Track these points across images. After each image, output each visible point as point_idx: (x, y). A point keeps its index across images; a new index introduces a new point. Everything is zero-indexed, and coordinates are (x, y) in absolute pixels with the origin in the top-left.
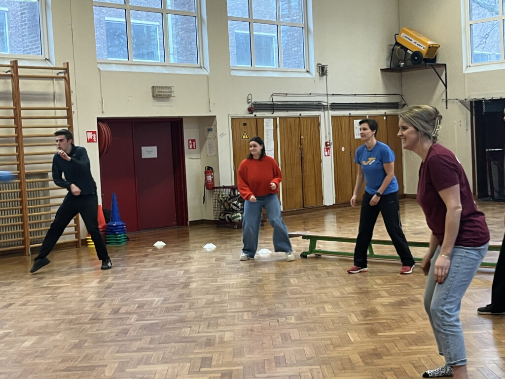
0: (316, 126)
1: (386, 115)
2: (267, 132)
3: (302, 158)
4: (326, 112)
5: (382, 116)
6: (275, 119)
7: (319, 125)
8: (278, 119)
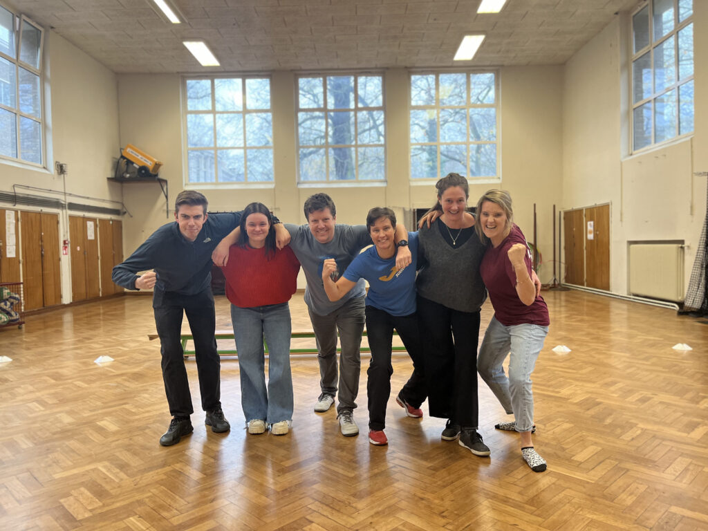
0: (56, 223)
1: (112, 220)
2: (9, 224)
3: (42, 255)
4: (64, 211)
5: (109, 220)
6: (16, 212)
7: (58, 222)
8: (19, 212)
